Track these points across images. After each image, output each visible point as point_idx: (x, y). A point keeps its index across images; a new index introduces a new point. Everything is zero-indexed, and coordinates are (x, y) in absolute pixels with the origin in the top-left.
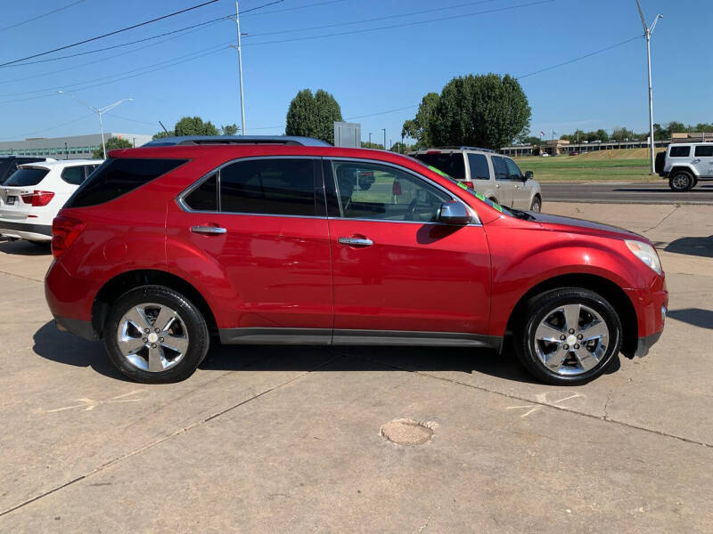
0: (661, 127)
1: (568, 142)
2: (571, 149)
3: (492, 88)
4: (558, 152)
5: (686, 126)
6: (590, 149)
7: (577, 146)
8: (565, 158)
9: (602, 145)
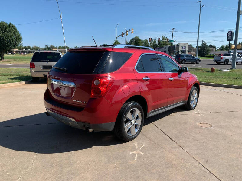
0: (48, 46)
1: (18, 49)
2: (19, 52)
3: (6, 27)
4: (15, 53)
5: (55, 47)
6: (26, 52)
7: (22, 51)
8: (18, 55)
9: (30, 51)
